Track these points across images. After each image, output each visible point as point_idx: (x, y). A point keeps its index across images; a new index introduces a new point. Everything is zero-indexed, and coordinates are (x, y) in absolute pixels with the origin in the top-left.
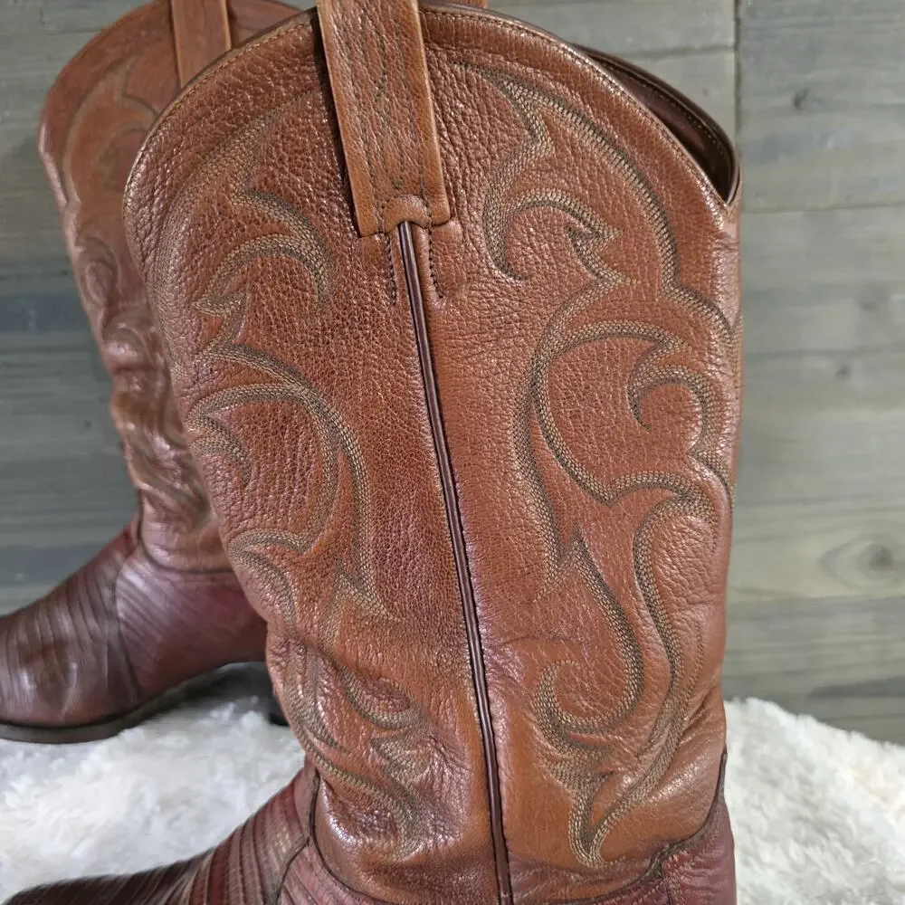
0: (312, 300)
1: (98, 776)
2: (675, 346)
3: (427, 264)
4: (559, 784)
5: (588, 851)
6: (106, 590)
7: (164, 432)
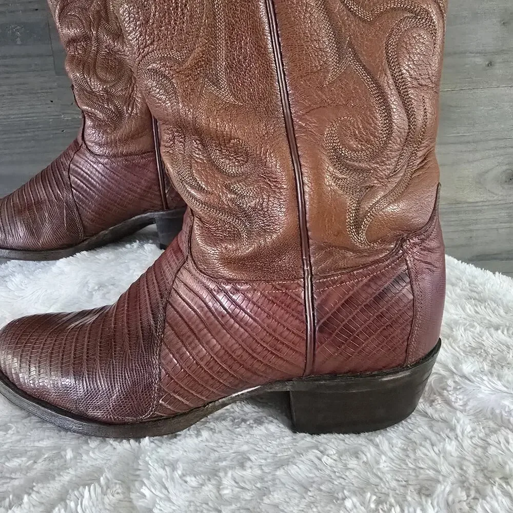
4: (341, 192)
5: (358, 234)
6: (64, 172)
7: (97, 76)
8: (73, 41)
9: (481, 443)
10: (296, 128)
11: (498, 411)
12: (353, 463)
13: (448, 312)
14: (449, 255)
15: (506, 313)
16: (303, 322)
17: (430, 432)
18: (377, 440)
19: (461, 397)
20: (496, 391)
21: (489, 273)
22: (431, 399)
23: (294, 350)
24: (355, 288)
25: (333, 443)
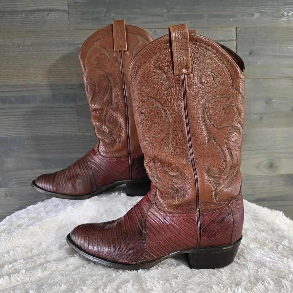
0: (164, 88)
1: (88, 206)
2: (232, 100)
3: (186, 82)
4: (210, 185)
5: (216, 199)
6: (89, 163)
7: (106, 125)
8: (95, 110)
9: (255, 271)
10: (195, 162)
11: (262, 261)
12: (213, 277)
13: (245, 224)
14: (245, 199)
15: (267, 225)
16: (197, 228)
17: (239, 268)
18: (221, 270)
19: (249, 256)
20: (261, 254)
21: (262, 208)
22: (239, 257)
23: (194, 238)
24: (215, 217)
25: (206, 272)
